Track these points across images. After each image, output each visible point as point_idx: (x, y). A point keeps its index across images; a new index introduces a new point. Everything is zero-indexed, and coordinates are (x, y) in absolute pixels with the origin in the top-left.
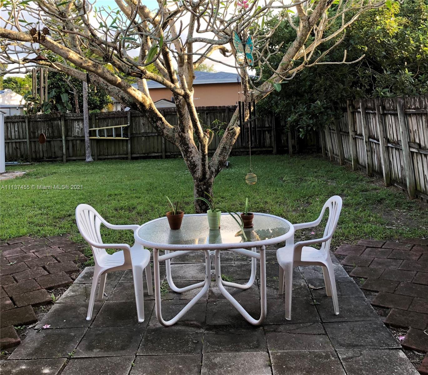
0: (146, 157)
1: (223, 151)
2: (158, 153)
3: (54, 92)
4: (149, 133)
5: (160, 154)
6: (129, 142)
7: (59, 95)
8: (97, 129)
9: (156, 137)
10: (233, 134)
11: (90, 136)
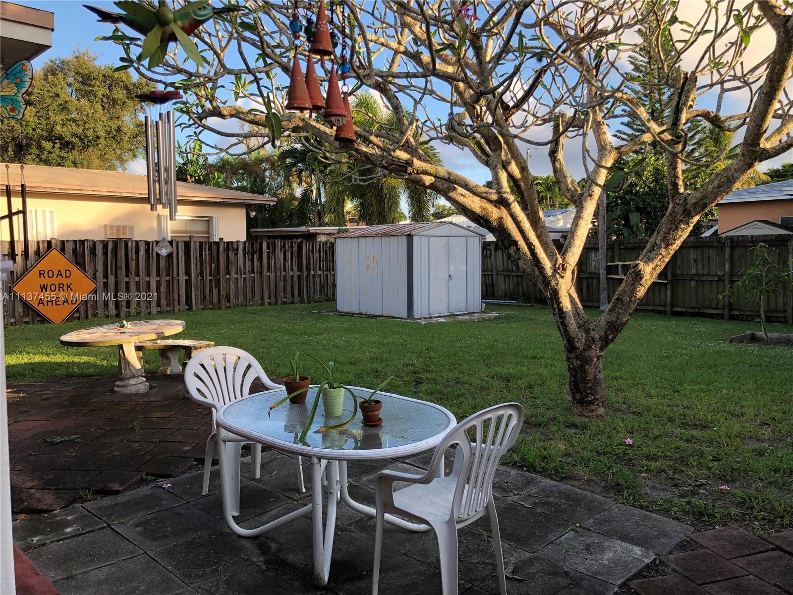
0: (696, 314)
1: (616, 306)
2: (717, 309)
3: (619, 210)
4: (703, 275)
5: (720, 312)
6: (669, 287)
7: (627, 214)
8: (620, 263)
9: (715, 283)
10: (637, 275)
11: (608, 273)
